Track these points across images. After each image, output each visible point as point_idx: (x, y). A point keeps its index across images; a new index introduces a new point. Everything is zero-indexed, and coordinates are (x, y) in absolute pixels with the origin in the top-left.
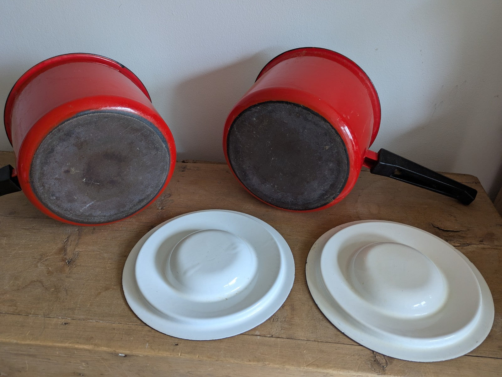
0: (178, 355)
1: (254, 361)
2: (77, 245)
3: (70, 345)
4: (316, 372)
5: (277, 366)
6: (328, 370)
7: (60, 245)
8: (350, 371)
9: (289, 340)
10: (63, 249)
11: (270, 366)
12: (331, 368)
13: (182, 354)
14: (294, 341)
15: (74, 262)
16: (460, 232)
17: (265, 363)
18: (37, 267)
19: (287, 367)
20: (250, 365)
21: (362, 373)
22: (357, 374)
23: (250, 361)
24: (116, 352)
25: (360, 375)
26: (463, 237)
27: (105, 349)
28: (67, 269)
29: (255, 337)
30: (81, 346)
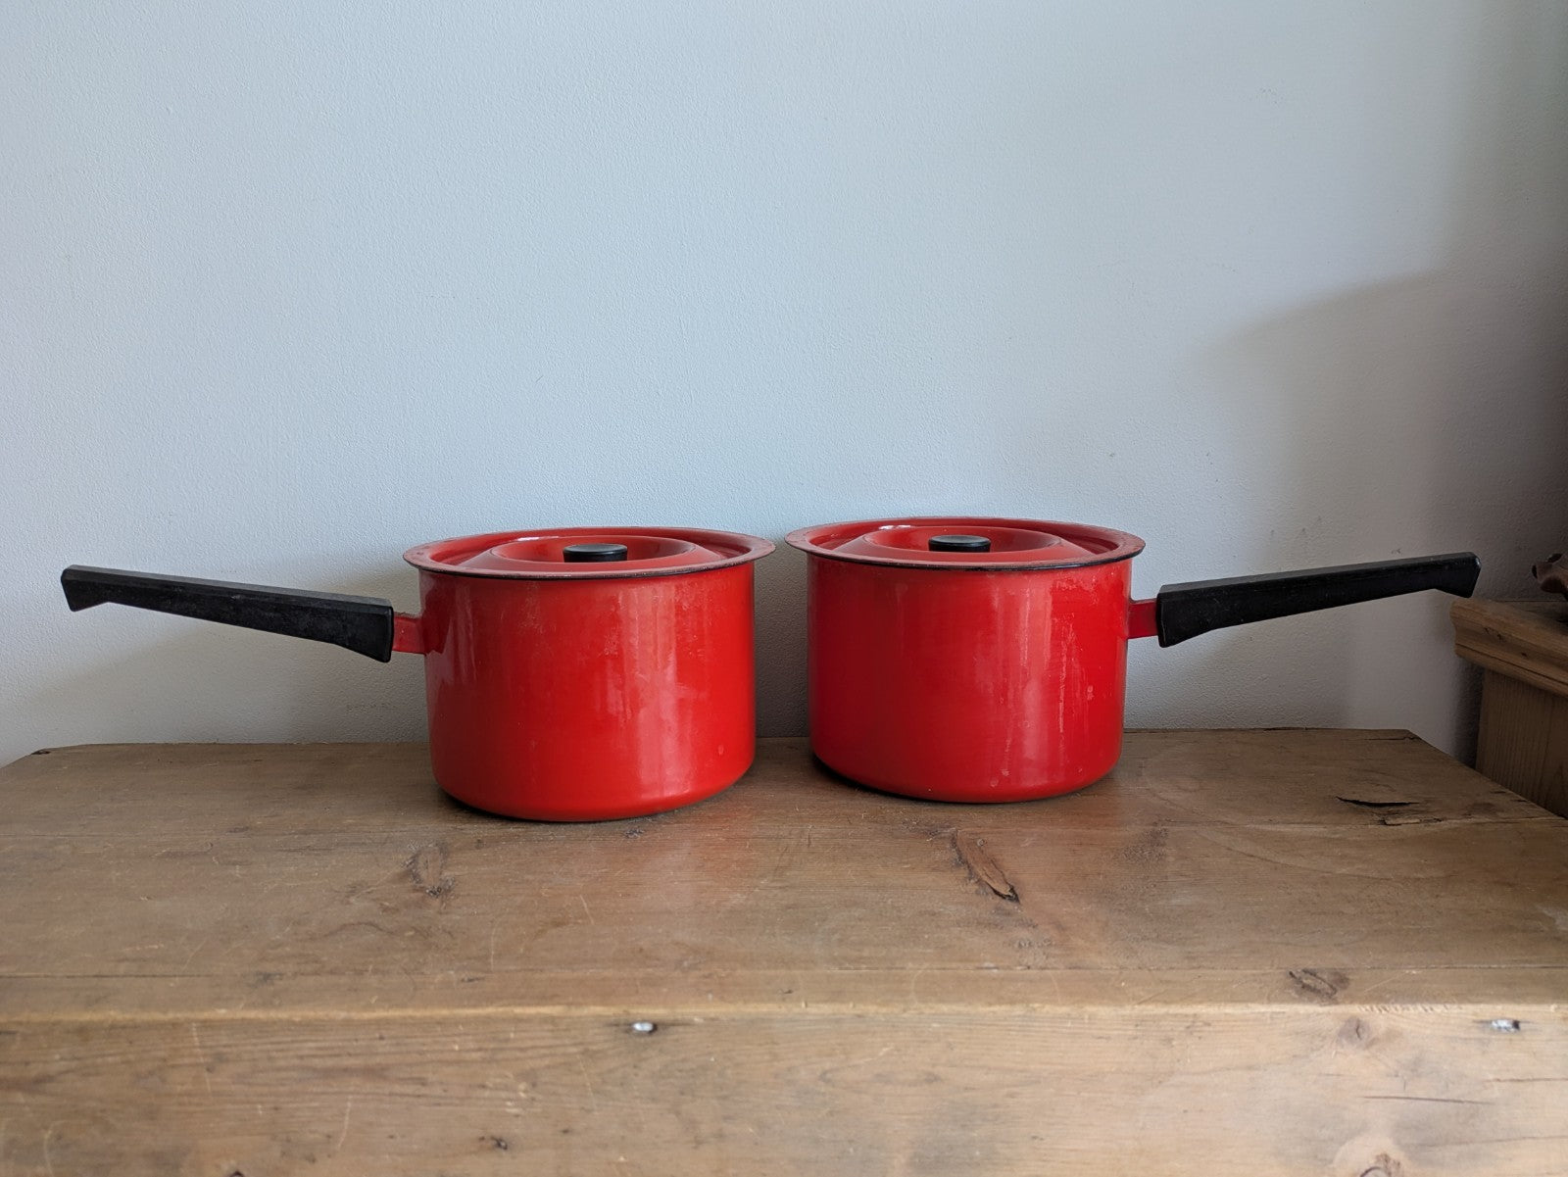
0: (800, 1007)
1: (1000, 1004)
2: (444, 866)
3: (501, 1010)
4: (1168, 1014)
5: (1064, 1010)
6: (1194, 1006)
7: (398, 870)
8: (1250, 1005)
9: (1074, 971)
10: (410, 874)
11: (1045, 1010)
12: (1201, 1002)
13: (809, 1004)
14: (1088, 972)
15: (449, 891)
16: (1411, 806)
17: (1031, 1005)
18: (348, 903)
19: (1090, 1009)
20: (994, 1012)
21: (1282, 1005)
22: (1270, 1010)
23: (990, 1004)
24: (628, 1014)
25: (1278, 1010)
26: (1422, 812)
27: (599, 1010)
28: (436, 902)
29: (986, 972)
30: (532, 1011)
